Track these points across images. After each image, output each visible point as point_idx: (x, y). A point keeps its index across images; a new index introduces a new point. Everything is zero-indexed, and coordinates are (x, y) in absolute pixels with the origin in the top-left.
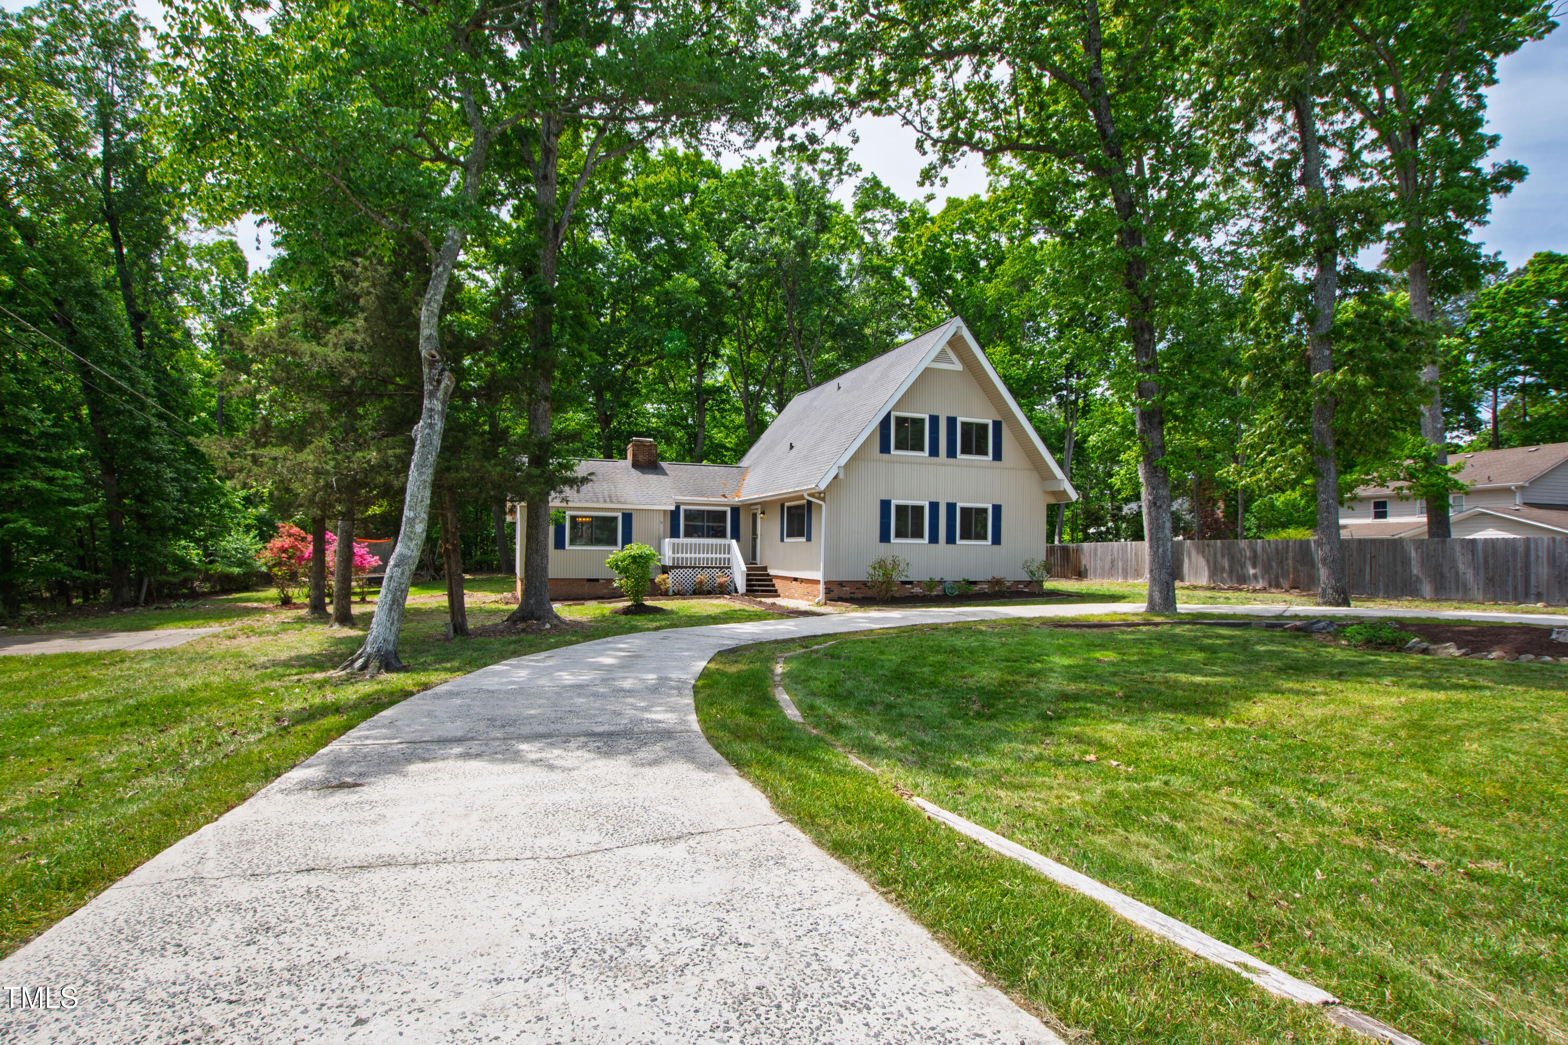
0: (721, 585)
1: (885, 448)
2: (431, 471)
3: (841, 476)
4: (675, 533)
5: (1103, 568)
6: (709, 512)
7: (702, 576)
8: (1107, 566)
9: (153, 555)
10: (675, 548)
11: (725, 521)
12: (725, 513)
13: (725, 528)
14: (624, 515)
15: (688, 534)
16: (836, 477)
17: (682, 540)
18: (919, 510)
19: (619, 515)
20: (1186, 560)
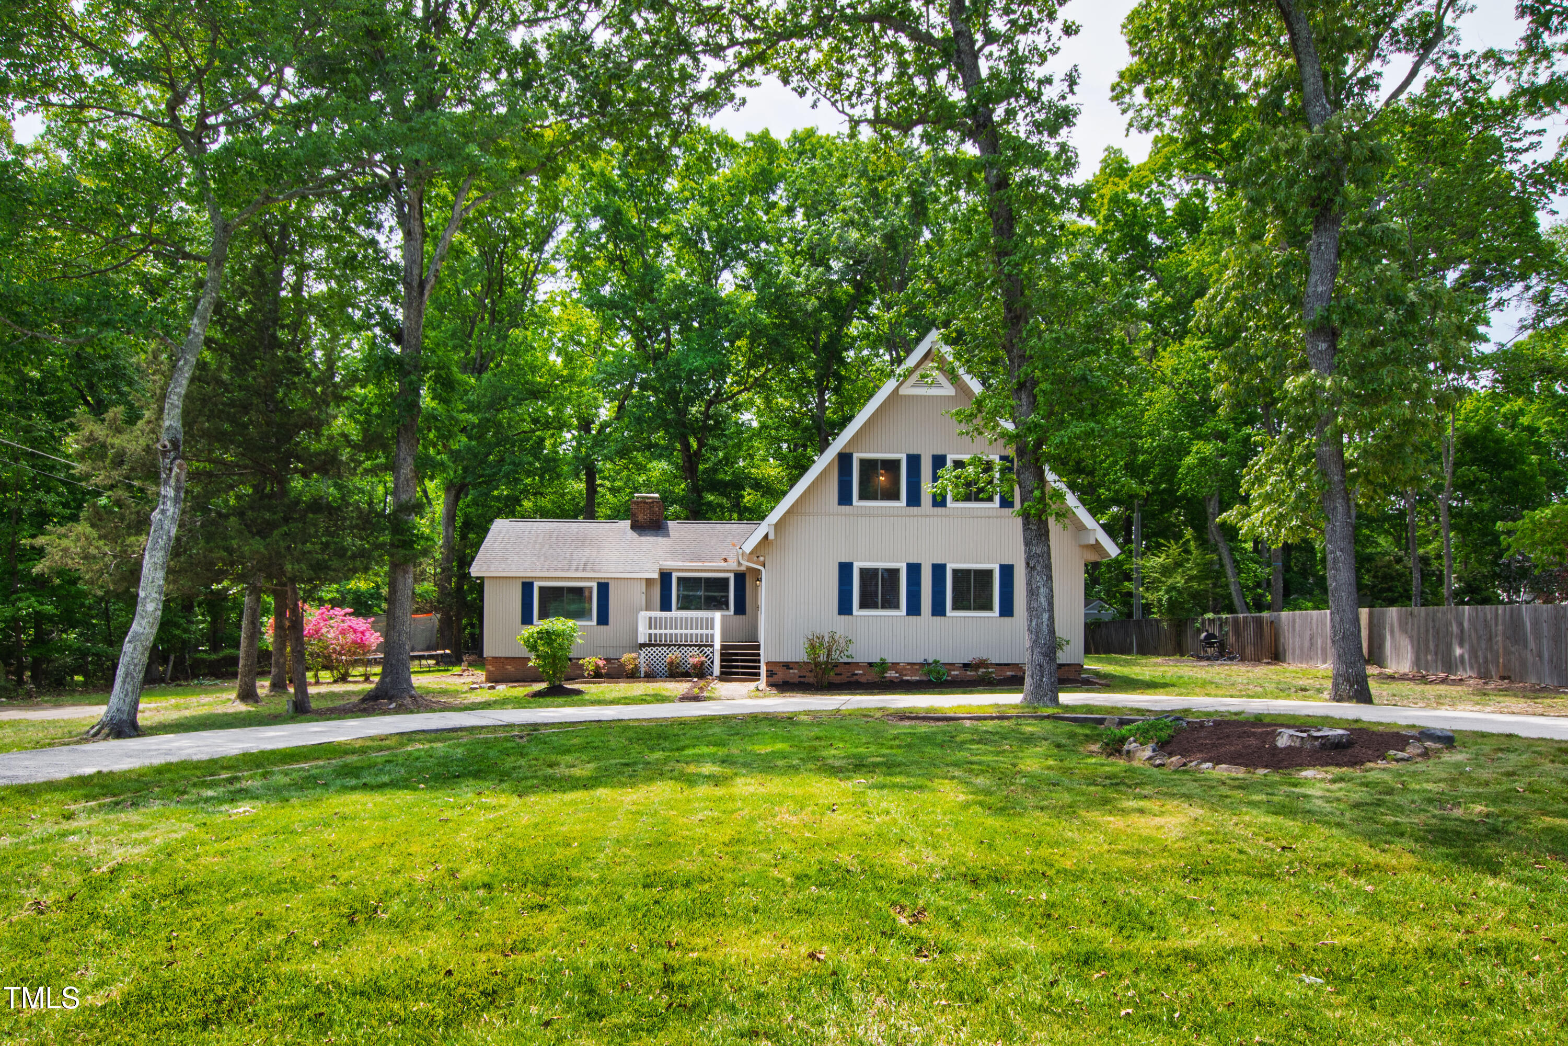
0: (695, 666)
1: (845, 498)
2: (162, 553)
3: (771, 537)
4: (665, 605)
5: (1302, 649)
6: (708, 580)
7: (673, 655)
8: (1307, 644)
9: (177, 632)
10: (651, 623)
11: (727, 590)
12: (726, 580)
13: (727, 597)
14: (599, 584)
15: (683, 607)
16: (766, 536)
17: (675, 613)
18: (893, 574)
19: (594, 585)
20: (1388, 637)
